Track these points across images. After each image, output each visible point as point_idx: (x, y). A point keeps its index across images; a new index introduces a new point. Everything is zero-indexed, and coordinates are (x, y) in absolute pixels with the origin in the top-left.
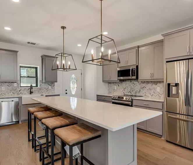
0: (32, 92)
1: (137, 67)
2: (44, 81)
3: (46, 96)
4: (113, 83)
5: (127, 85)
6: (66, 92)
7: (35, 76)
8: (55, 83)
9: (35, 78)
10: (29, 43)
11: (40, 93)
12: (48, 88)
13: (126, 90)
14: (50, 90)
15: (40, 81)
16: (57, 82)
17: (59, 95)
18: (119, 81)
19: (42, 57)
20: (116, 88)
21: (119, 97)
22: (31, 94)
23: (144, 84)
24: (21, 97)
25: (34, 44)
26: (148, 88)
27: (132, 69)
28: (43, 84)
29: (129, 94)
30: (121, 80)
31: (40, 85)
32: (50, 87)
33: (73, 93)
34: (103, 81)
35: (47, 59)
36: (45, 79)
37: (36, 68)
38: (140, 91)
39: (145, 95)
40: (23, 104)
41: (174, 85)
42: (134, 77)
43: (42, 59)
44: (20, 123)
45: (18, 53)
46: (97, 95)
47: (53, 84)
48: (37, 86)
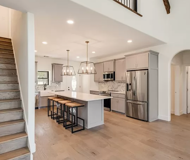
0: (46, 89)
1: (114, 72)
2: (53, 81)
3: (55, 91)
4: (102, 82)
5: (110, 84)
6: (69, 89)
7: (47, 78)
8: (61, 83)
9: (47, 79)
10: (45, 56)
11: (51, 89)
12: (56, 86)
13: (109, 87)
14: (57, 87)
15: (51, 81)
16: (62, 81)
17: (64, 91)
18: (104, 81)
19: (52, 64)
20: (103, 86)
21: (103, 92)
22: (45, 90)
23: (120, 83)
24: (40, 92)
25: (48, 57)
26: (121, 86)
27: (111, 74)
28: (53, 83)
29: (111, 90)
30: (105, 81)
31: (51, 84)
32: (57, 85)
33: (74, 90)
34: (95, 81)
35: (56, 65)
36: (54, 80)
37: (48, 72)
38: (117, 88)
39: (120, 90)
40: (41, 96)
41: (129, 84)
42: (113, 79)
43: (52, 66)
44: (39, 109)
45: (37, 63)
46: (90, 91)
47: (60, 83)
48: (48, 84)
